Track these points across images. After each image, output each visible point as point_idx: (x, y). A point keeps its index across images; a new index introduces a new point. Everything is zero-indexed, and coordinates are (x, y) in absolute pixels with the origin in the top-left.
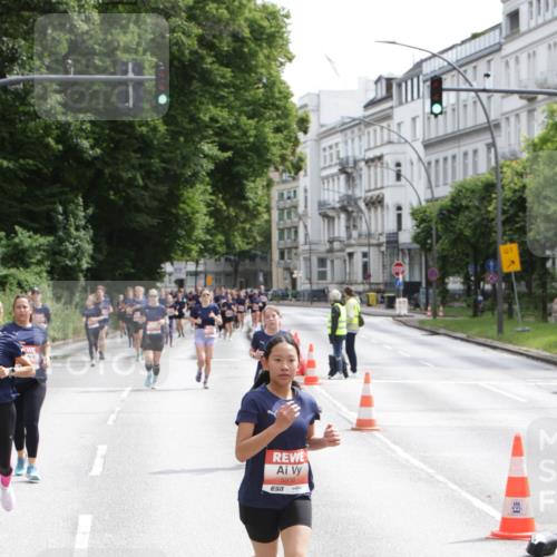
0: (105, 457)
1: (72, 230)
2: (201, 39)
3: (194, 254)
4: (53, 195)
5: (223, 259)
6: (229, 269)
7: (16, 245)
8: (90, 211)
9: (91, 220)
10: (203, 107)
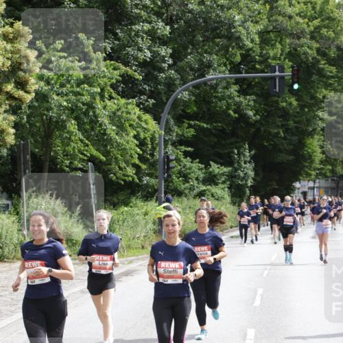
0: (262, 295)
1: (242, 163)
2: (318, 50)
3: (313, 177)
4: (232, 144)
5: (330, 180)
6: (334, 185)
7: (210, 173)
8: (253, 152)
9: (253, 158)
10: (319, 90)
